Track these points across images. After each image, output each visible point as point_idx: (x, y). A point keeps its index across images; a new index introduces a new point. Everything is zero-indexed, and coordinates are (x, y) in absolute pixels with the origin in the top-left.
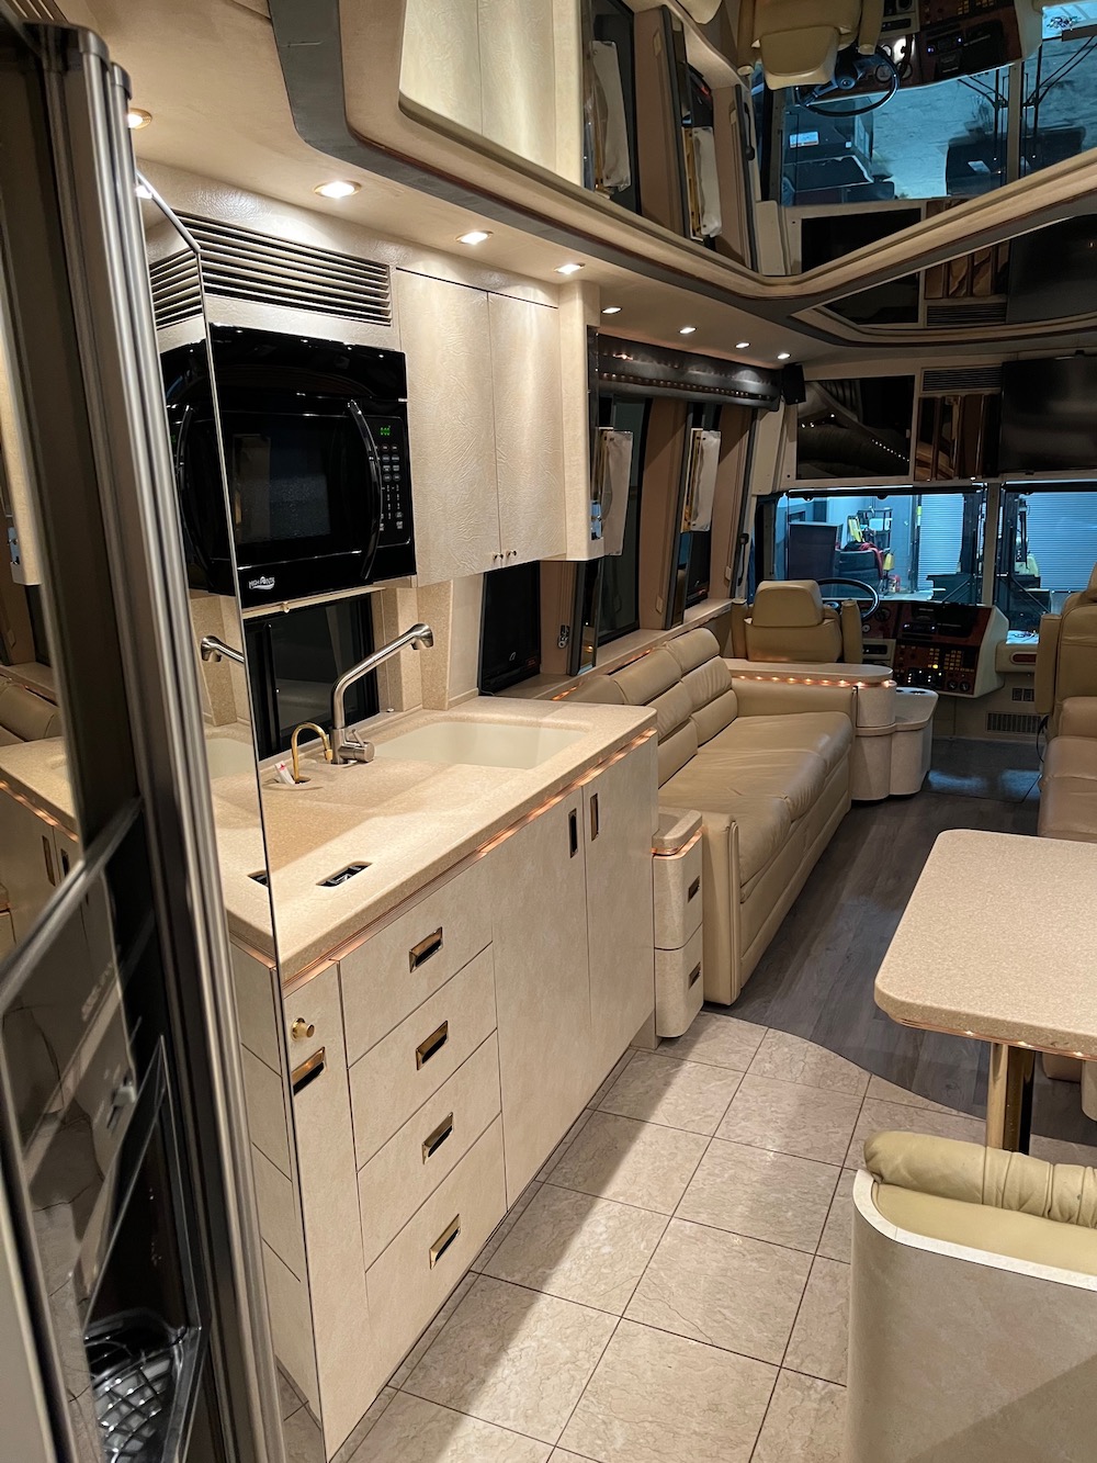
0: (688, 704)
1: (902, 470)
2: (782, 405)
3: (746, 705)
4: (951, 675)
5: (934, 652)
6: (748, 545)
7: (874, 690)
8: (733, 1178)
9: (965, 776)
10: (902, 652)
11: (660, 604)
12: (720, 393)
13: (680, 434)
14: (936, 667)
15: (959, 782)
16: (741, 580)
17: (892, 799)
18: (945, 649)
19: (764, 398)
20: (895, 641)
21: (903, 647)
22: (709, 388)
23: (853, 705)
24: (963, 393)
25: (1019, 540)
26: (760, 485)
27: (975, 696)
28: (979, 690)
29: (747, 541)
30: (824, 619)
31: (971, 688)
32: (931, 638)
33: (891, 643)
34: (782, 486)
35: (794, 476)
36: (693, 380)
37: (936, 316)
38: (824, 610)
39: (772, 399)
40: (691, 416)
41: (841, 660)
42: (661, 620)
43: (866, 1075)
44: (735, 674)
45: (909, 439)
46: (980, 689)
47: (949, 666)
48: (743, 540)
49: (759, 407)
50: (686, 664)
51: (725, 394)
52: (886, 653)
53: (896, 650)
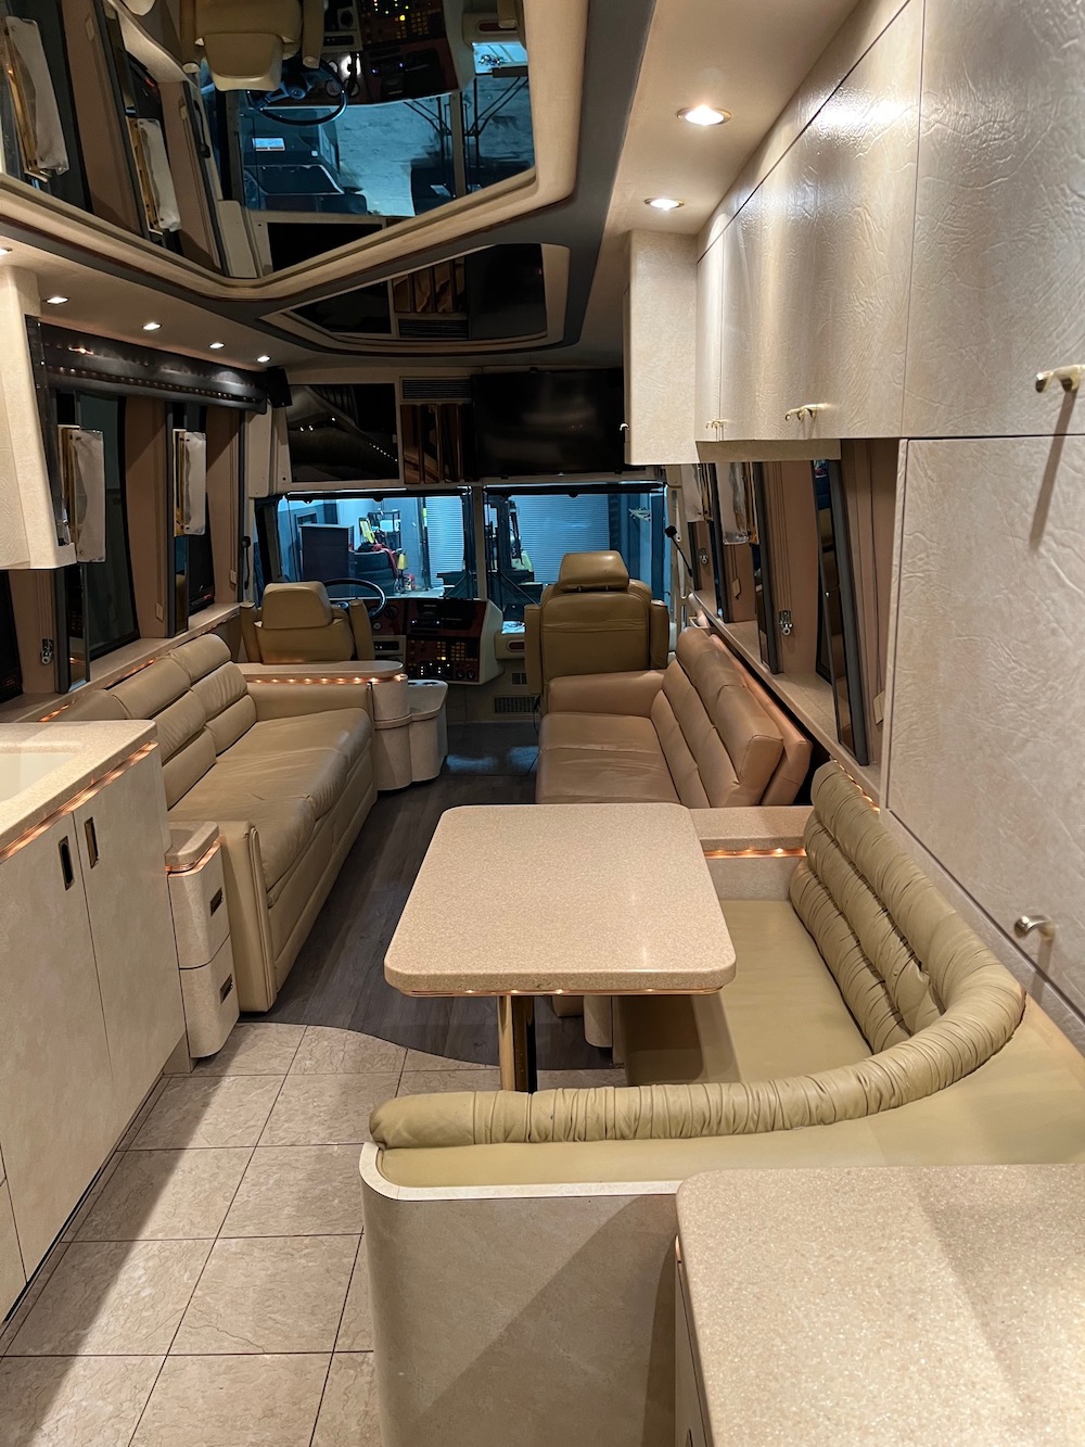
0: (200, 711)
1: (392, 473)
2: (269, 407)
3: (264, 709)
4: (458, 665)
5: (441, 645)
6: (251, 548)
7: (388, 684)
8: (279, 1183)
9: (480, 757)
10: (412, 647)
11: (160, 611)
12: (200, 393)
13: (161, 435)
14: (444, 658)
15: (473, 763)
16: (247, 584)
17: (415, 786)
18: (451, 641)
19: (249, 400)
20: (405, 636)
21: (413, 642)
22: (188, 388)
23: (369, 700)
24: (440, 402)
25: (512, 538)
26: (257, 488)
27: (481, 682)
28: (483, 679)
29: (249, 544)
30: (333, 619)
31: (476, 676)
32: (437, 632)
33: (402, 639)
34: (279, 488)
35: (289, 478)
36: (167, 379)
37: (409, 329)
38: (332, 610)
39: (258, 401)
40: (171, 416)
41: (355, 657)
42: (163, 627)
43: (402, 1051)
44: (250, 678)
45: (396, 441)
46: (485, 674)
47: (455, 657)
48: (244, 543)
49: (249, 410)
50: (195, 672)
51: (206, 395)
52: (398, 648)
53: (407, 645)
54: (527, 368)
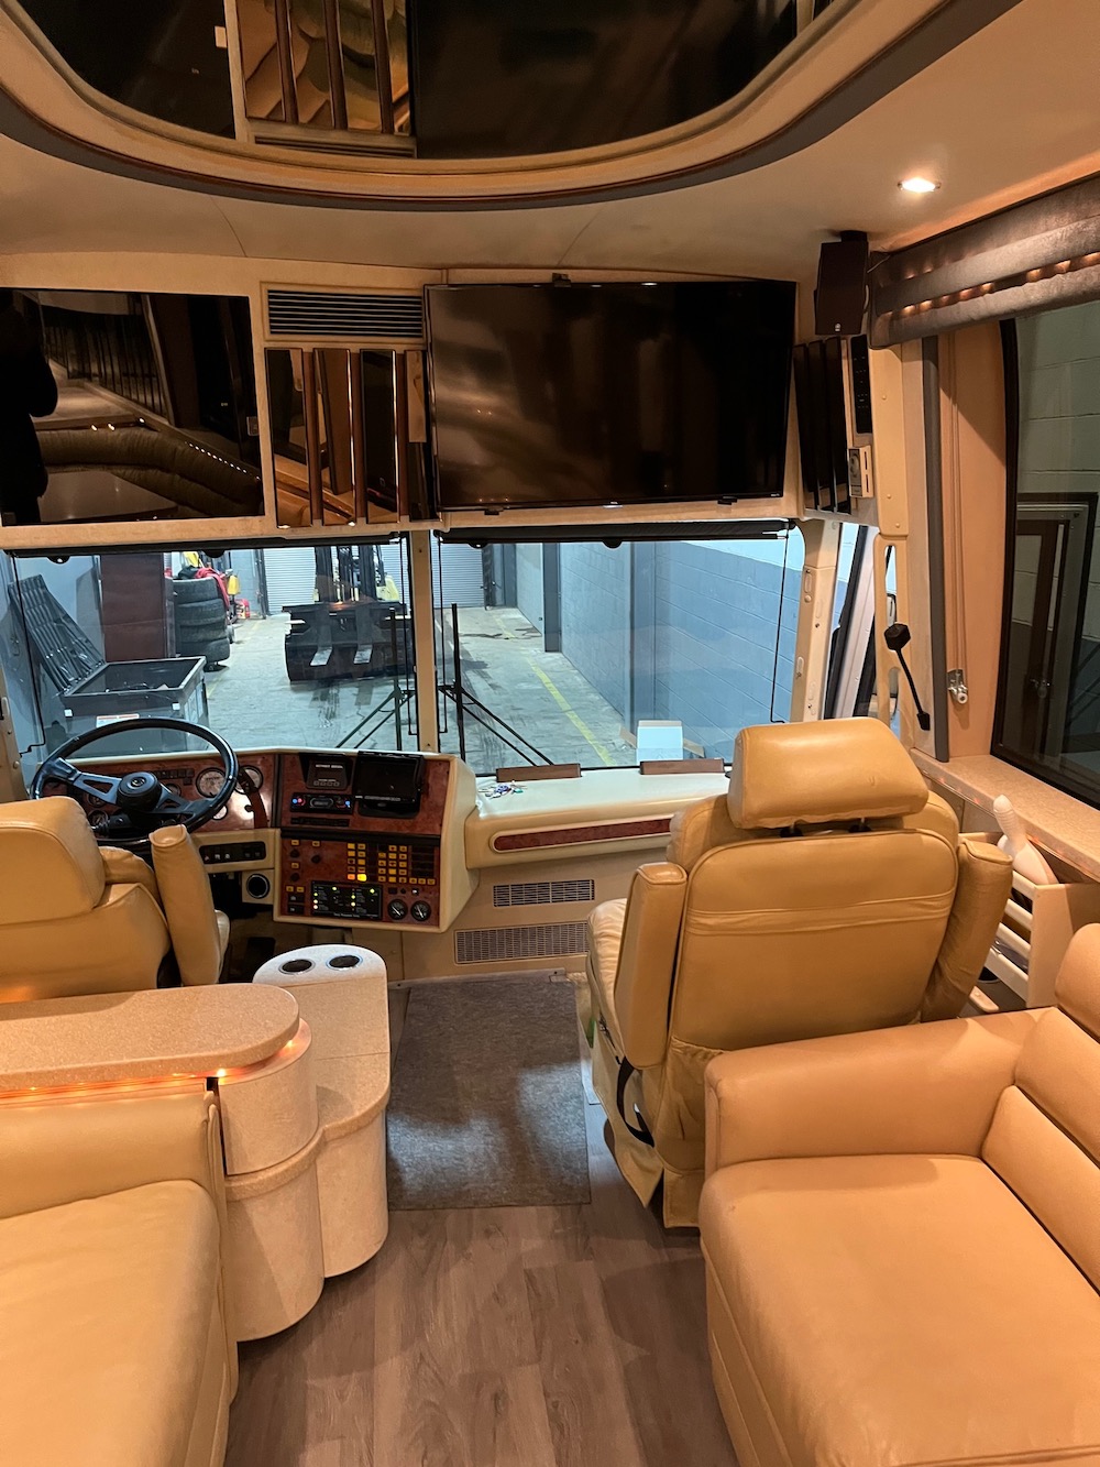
1: (249, 504)
4: (393, 891)
5: (356, 850)
10: (296, 854)
14: (363, 877)
18: (377, 843)
20: (278, 831)
21: (295, 842)
24: (354, 344)
27: (443, 925)
28: (447, 919)
30: (109, 884)
31: (432, 915)
32: (346, 823)
45: (257, 439)
46: (450, 907)
47: (387, 875)
52: (263, 856)
53: (283, 848)
54: (545, 276)
